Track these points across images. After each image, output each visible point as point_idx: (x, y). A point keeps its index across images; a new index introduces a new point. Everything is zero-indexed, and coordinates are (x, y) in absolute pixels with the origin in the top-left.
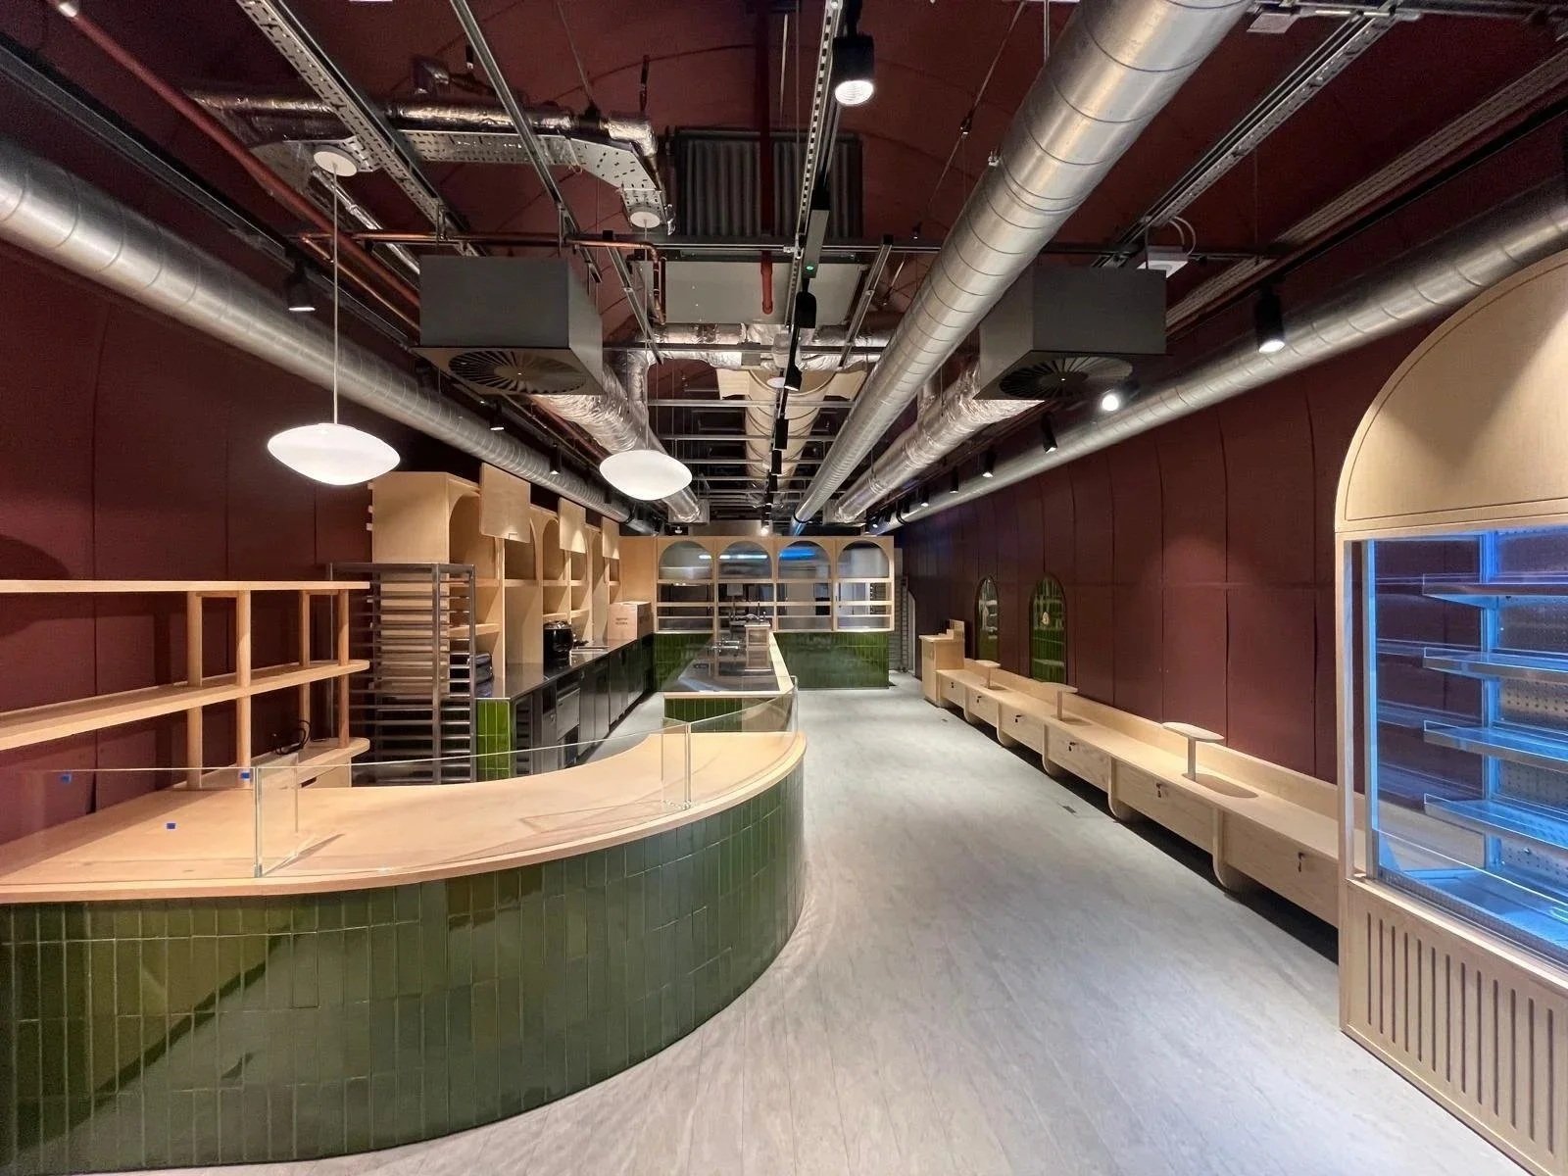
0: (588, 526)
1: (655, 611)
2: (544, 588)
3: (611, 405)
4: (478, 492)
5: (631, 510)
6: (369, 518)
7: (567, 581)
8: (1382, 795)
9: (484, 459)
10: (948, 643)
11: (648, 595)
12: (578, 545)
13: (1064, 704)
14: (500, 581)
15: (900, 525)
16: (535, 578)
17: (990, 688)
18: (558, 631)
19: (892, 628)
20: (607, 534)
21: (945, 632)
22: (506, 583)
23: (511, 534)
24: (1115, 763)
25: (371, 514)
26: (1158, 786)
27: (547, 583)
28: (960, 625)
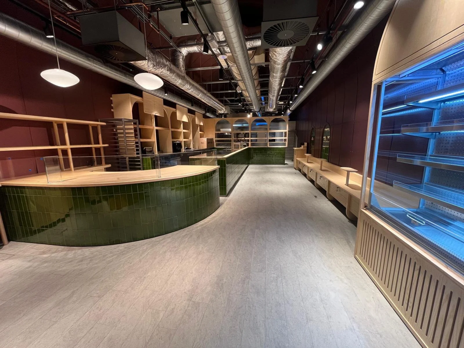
0: (189, 114)
1: (215, 141)
2: (172, 131)
3: (162, 67)
4: (143, 100)
5: (206, 110)
6: (112, 108)
7: (182, 130)
8: (375, 179)
9: (143, 90)
10: (302, 150)
11: (212, 135)
12: (185, 119)
13: (323, 164)
14: (154, 128)
15: (291, 112)
16: (169, 128)
17: (308, 162)
18: (177, 143)
19: (287, 146)
20: (198, 117)
21: (301, 147)
22: (156, 128)
23: (156, 113)
24: (329, 182)
25: (112, 107)
26: (337, 187)
27: (173, 130)
28: (306, 144)
